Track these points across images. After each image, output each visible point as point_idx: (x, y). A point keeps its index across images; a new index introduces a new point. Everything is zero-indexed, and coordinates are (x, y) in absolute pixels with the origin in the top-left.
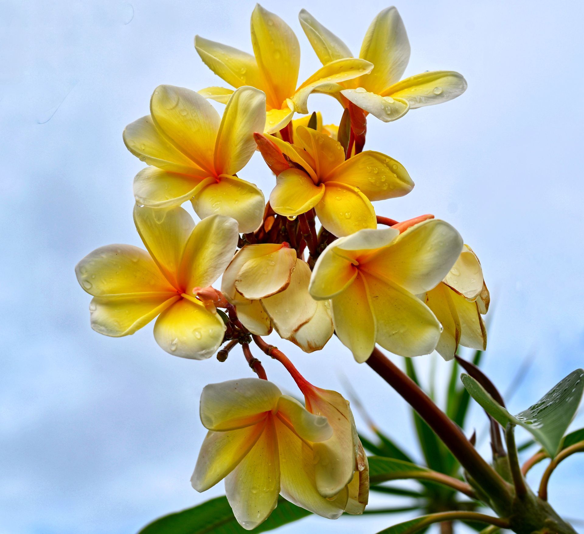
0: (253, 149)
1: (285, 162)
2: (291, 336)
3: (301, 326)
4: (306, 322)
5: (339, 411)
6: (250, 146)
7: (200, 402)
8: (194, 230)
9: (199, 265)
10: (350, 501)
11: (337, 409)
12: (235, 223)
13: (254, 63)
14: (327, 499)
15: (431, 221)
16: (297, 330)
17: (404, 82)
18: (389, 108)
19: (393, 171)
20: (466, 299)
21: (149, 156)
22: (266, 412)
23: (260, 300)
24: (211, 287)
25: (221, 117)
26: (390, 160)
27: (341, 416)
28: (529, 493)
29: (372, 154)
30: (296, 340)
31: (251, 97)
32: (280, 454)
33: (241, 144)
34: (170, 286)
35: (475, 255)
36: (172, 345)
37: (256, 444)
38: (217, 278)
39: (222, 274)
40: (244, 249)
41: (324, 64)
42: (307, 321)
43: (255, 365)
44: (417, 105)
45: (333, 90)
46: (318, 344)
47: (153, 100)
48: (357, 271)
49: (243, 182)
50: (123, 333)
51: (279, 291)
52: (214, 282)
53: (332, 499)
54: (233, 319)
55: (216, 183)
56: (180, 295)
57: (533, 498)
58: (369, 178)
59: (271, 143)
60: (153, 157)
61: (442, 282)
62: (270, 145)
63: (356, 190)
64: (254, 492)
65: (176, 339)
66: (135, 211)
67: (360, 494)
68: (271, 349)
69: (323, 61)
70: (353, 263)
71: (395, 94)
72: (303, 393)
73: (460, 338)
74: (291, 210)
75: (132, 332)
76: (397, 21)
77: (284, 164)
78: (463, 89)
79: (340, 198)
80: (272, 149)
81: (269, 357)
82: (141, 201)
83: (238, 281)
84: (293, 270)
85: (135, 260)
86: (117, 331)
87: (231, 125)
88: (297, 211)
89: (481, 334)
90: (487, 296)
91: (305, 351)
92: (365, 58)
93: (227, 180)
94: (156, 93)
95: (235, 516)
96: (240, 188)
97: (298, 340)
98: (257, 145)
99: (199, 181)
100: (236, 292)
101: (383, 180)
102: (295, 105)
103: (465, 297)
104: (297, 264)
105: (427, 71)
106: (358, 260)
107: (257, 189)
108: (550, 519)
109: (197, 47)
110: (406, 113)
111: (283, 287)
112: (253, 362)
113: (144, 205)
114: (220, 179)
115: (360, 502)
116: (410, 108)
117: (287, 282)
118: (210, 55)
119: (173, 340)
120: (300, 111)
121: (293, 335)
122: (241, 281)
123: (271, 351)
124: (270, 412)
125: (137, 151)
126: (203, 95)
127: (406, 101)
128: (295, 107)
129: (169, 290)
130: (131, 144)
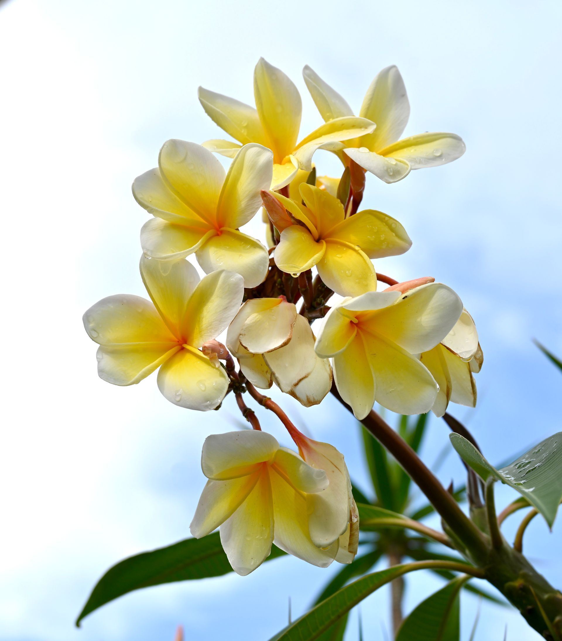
0: (258, 205)
1: (288, 218)
2: (291, 390)
3: (300, 380)
4: (305, 377)
5: (333, 464)
6: (256, 202)
7: (202, 452)
8: (199, 284)
9: (203, 318)
10: (340, 550)
11: (331, 462)
12: (241, 279)
13: (256, 116)
14: (321, 549)
15: (433, 285)
16: (296, 385)
17: (404, 142)
18: (392, 169)
19: (392, 230)
20: (461, 359)
21: (157, 209)
22: (261, 463)
23: (263, 354)
24: (215, 339)
25: (227, 171)
26: (389, 218)
27: (336, 468)
28: (505, 545)
29: (371, 213)
30: (296, 394)
31: (259, 154)
32: (273, 503)
33: (247, 200)
34: (172, 336)
35: (470, 316)
36: (177, 395)
37: (251, 493)
38: (222, 331)
39: (226, 328)
40: (247, 303)
41: (326, 121)
42: (307, 376)
43: (249, 414)
44: (417, 166)
45: (338, 148)
46: (316, 399)
47: (162, 154)
48: (356, 329)
49: (247, 237)
50: (129, 383)
51: (282, 346)
52: (218, 335)
53: (326, 549)
54: (229, 369)
55: (218, 235)
56: (181, 345)
57: (509, 549)
58: (368, 237)
59: (276, 200)
60: (160, 210)
61: (440, 343)
62: (276, 202)
63: (357, 248)
64: (248, 539)
65: (181, 390)
66: (142, 263)
67: (350, 544)
68: (265, 400)
69: (326, 119)
70: (352, 320)
71: (394, 153)
72: (296, 444)
73: (451, 394)
74: (295, 267)
75: (137, 382)
76: (398, 80)
77: (287, 221)
78: (462, 152)
79: (341, 256)
80: (277, 206)
81: (263, 408)
82: (149, 253)
83: (242, 335)
84: (294, 325)
85: (140, 311)
86: (123, 380)
87: (236, 179)
88: (301, 268)
89: (471, 391)
90: (481, 356)
91: (303, 404)
92: (366, 116)
93: (230, 233)
94: (165, 147)
95: (229, 562)
96: (243, 243)
97: (298, 394)
98: (262, 202)
99: (203, 233)
100: (239, 346)
101: (382, 239)
102: (299, 163)
103: (460, 357)
104: (297, 319)
105: (427, 132)
106: (357, 317)
107: (261, 245)
108: (525, 571)
109: (201, 99)
110: (407, 175)
111: (285, 342)
112: (247, 412)
113: (151, 257)
114: (222, 232)
115: (350, 552)
116: (411, 169)
117: (289, 338)
118: (212, 106)
119: (178, 391)
120: (304, 168)
121: (293, 389)
122: (245, 335)
123: (264, 402)
124: (265, 463)
125: (146, 203)
126: (208, 148)
127: (408, 163)
128: (298, 164)
129: (171, 340)
130: (139, 196)
